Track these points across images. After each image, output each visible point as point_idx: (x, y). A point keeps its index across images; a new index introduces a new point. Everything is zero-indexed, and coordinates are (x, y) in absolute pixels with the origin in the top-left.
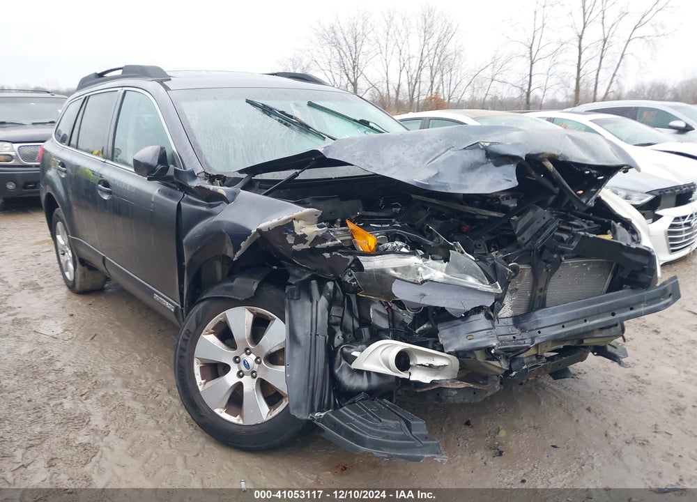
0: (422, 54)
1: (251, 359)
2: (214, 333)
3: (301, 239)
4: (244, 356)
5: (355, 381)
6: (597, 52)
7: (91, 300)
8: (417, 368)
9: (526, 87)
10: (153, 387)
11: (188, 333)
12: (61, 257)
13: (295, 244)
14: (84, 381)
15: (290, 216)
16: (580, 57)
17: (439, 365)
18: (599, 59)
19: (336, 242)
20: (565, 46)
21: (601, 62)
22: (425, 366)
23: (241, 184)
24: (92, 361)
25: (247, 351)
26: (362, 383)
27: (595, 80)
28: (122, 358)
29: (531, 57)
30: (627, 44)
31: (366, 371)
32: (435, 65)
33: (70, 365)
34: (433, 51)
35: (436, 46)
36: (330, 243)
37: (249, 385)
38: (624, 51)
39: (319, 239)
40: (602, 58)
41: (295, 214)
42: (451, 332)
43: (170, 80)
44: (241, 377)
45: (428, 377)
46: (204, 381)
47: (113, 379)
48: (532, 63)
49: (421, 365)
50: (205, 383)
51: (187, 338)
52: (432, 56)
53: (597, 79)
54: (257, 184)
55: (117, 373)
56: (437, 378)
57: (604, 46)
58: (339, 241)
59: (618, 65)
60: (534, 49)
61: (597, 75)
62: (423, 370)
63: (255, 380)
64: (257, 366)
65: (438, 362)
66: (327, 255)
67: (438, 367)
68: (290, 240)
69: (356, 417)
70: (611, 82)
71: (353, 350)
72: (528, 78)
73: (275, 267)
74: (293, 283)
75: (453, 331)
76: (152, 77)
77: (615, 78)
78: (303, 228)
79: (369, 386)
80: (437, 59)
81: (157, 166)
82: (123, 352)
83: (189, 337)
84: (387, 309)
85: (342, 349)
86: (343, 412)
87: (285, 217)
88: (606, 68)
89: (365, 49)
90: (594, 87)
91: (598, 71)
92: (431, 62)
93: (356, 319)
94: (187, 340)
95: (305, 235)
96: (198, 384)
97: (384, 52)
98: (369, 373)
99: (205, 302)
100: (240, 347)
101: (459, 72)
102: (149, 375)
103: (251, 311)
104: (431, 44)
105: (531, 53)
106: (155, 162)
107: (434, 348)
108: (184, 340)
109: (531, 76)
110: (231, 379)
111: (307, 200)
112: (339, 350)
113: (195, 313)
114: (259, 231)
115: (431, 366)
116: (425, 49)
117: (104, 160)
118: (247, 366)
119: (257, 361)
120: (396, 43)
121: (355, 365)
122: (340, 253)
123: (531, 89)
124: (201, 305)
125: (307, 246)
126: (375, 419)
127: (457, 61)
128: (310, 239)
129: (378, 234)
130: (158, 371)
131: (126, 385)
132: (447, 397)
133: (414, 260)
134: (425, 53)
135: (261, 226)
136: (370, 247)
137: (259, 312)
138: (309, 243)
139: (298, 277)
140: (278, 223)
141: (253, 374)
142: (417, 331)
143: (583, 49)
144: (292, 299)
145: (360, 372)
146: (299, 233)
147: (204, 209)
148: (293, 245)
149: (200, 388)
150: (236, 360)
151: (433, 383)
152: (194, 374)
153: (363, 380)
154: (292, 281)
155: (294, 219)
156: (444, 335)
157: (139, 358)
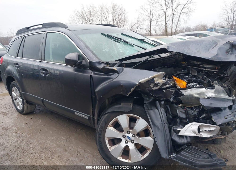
0: (113, 20)
1: (130, 135)
2: (112, 126)
3: (157, 85)
4: (127, 135)
5: (182, 140)
6: (171, 18)
7: (31, 116)
8: (204, 132)
9: (150, 30)
10: (77, 150)
11: (102, 127)
12: (15, 101)
13: (154, 87)
14: (46, 151)
15: (152, 76)
16: (166, 20)
17: (212, 130)
18: (172, 20)
19: (170, 85)
20: (161, 16)
21: (173, 21)
22: (207, 131)
23: (117, 65)
24: (45, 142)
25: (128, 132)
26: (185, 141)
27: (171, 27)
28: (57, 139)
29: (150, 20)
30: (180, 15)
31: (185, 136)
32: (118, 24)
33: (37, 145)
34: (117, 19)
35: (118, 17)
36: (168, 86)
37: (131, 146)
38: (179, 17)
39: (164, 84)
40: (173, 20)
41: (155, 75)
42: (217, 117)
43: (68, 27)
44: (127, 143)
45: (208, 135)
46: (110, 146)
47: (58, 149)
48: (151, 22)
49: (206, 131)
50: (111, 147)
51: (101, 129)
52: (117, 21)
53: (172, 26)
54: (124, 65)
55: (59, 146)
56: (212, 135)
57: (173, 16)
58: (171, 85)
59: (178, 22)
60: (151, 17)
61: (172, 25)
62: (206, 132)
63: (134, 144)
64: (133, 138)
65: (212, 129)
66: (164, 91)
67: (212, 131)
68: (152, 86)
69: (189, 155)
70: (176, 27)
71: (177, 128)
72: (150, 27)
73: (135, 97)
74: (146, 103)
75: (218, 116)
76: (61, 26)
77: (177, 26)
78: (158, 80)
79: (187, 142)
80: (118, 22)
81: (78, 61)
82: (56, 137)
83: (102, 129)
84: (185, 111)
85: (173, 129)
86: (182, 153)
87: (151, 77)
88: (174, 23)
89: (94, 20)
90: (171, 29)
91: (172, 24)
92: (117, 23)
93: (171, 115)
94: (102, 130)
95: (158, 83)
96: (108, 148)
97: (101, 21)
98: (186, 136)
99: (108, 114)
100: (125, 131)
101: (126, 26)
102: (72, 145)
103: (128, 116)
104: (116, 17)
105: (150, 19)
106: (77, 59)
107: (210, 123)
108: (100, 130)
109: (151, 26)
110: (123, 144)
111: (157, 69)
112: (172, 129)
113: (103, 119)
114: (140, 83)
115: (209, 131)
116: (114, 19)
117: (40, 61)
118: (129, 138)
119: (134, 136)
120: (104, 17)
121: (180, 134)
122: (171, 89)
123: (151, 30)
124: (106, 115)
125: (158, 88)
126: (197, 155)
127: (125, 23)
128: (160, 85)
129: (186, 80)
130: (75, 143)
131: (65, 151)
132: (218, 142)
133: (204, 90)
134: (115, 20)
135: (140, 81)
136: (183, 86)
137: (132, 116)
138: (159, 86)
139: (147, 100)
140: (148, 79)
141: (132, 142)
142: (201, 117)
143: (166, 17)
144: (148, 109)
145: (182, 137)
146: (156, 83)
147: (106, 76)
148: (152, 88)
149: (110, 150)
150: (124, 136)
151: (211, 137)
152: (106, 144)
153: (184, 140)
154: (146, 102)
155: (155, 77)
156: (214, 118)
157: (64, 139)
